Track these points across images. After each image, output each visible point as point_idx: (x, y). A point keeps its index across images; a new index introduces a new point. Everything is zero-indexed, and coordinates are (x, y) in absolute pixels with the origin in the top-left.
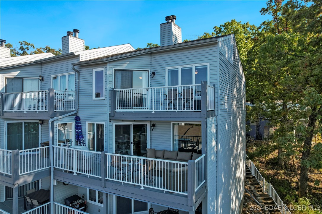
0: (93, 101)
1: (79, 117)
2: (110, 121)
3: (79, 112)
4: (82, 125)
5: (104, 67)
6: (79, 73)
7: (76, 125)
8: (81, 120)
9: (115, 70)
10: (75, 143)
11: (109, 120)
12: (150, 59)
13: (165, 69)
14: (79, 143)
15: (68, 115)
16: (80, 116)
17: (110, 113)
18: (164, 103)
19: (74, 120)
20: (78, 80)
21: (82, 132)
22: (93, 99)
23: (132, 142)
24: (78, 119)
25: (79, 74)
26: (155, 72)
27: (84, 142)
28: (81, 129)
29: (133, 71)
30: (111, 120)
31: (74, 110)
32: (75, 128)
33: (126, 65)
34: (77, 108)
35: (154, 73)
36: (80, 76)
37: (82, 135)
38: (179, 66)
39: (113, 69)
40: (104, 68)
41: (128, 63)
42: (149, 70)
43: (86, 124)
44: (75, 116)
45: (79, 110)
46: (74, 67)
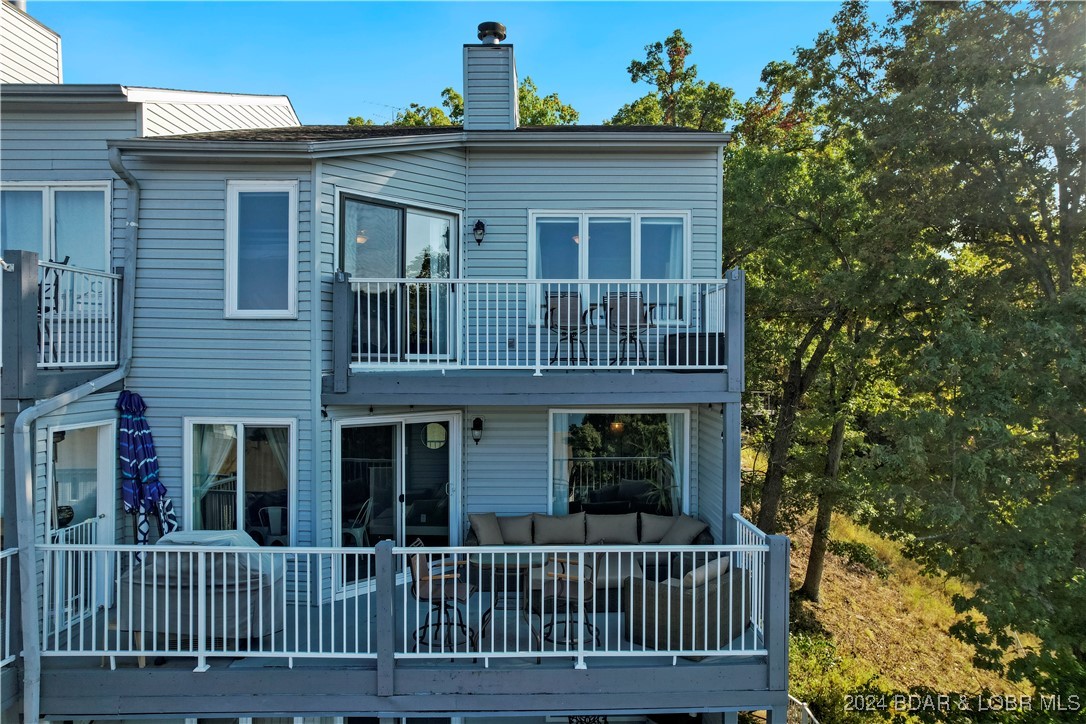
0: (225, 324)
1: (140, 399)
2: (324, 414)
3: (136, 372)
4: (154, 431)
5: (296, 176)
6: (140, 190)
7: (120, 437)
8: (149, 413)
9: (344, 197)
10: (117, 520)
11: (319, 407)
12: (462, 171)
13: (527, 213)
14: (142, 518)
15: (94, 390)
16: (141, 392)
17: (324, 380)
18: (522, 342)
19: (115, 413)
20: (133, 224)
21: (155, 465)
22: (227, 316)
23: (404, 493)
24: (131, 406)
25: (140, 194)
26: (487, 221)
27: (172, 512)
28: (152, 453)
29: (408, 210)
30: (325, 406)
31: (110, 363)
32: (120, 450)
33: (384, 181)
34: (130, 356)
35: (480, 226)
36: (145, 204)
37: (156, 480)
38: (584, 212)
39: (338, 190)
40: (296, 182)
41: (392, 173)
42: (460, 212)
43: (181, 427)
44: (116, 395)
45: (139, 362)
46: (123, 157)
